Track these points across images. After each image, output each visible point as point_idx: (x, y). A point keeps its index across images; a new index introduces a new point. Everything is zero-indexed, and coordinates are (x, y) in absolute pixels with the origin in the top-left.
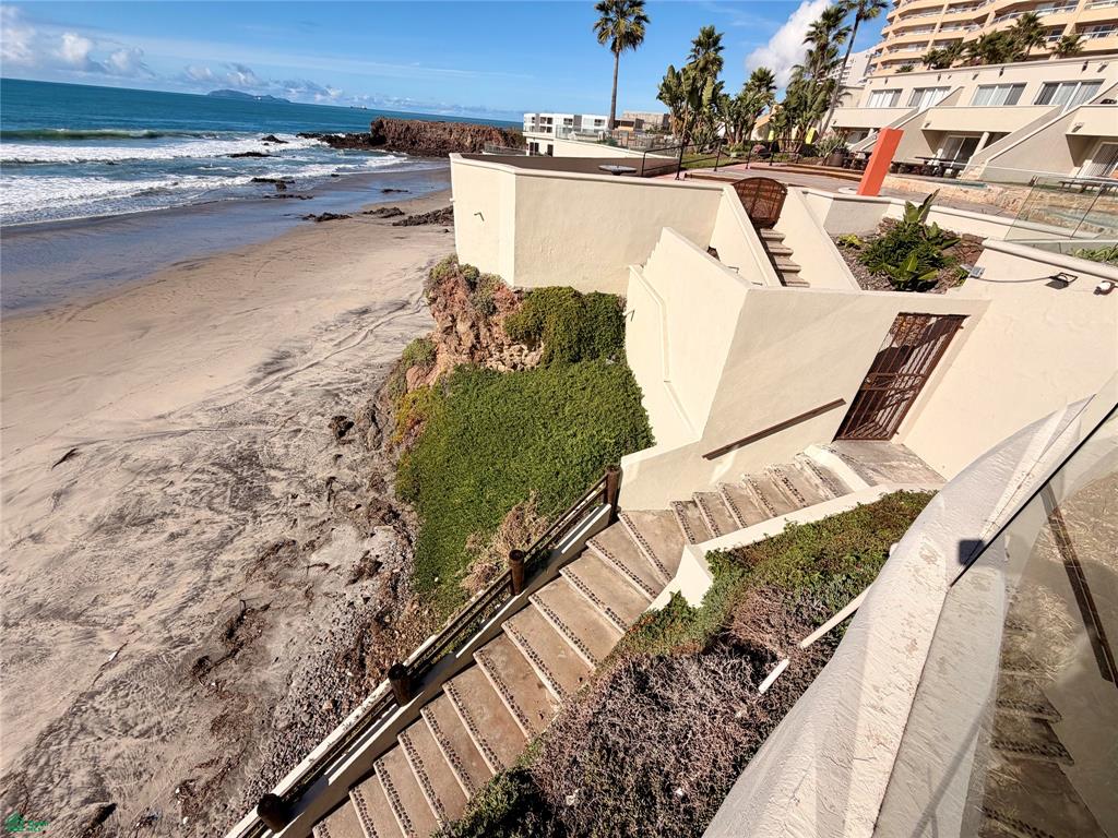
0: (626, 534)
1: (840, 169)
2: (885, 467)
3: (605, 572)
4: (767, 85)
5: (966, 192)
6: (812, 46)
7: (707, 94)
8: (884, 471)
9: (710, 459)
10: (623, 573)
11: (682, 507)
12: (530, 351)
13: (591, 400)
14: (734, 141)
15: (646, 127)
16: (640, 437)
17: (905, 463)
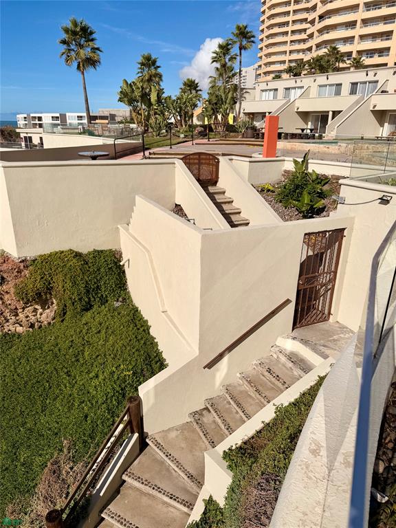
0: (157, 456)
1: (253, 139)
2: (330, 341)
3: (144, 500)
4: (195, 89)
5: (328, 148)
6: (218, 65)
7: (153, 97)
8: (330, 344)
9: (209, 368)
10: (160, 495)
11: (197, 415)
12: (44, 309)
13: (106, 340)
14: (182, 126)
15: (118, 119)
16: (153, 362)
17: (342, 336)
